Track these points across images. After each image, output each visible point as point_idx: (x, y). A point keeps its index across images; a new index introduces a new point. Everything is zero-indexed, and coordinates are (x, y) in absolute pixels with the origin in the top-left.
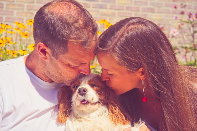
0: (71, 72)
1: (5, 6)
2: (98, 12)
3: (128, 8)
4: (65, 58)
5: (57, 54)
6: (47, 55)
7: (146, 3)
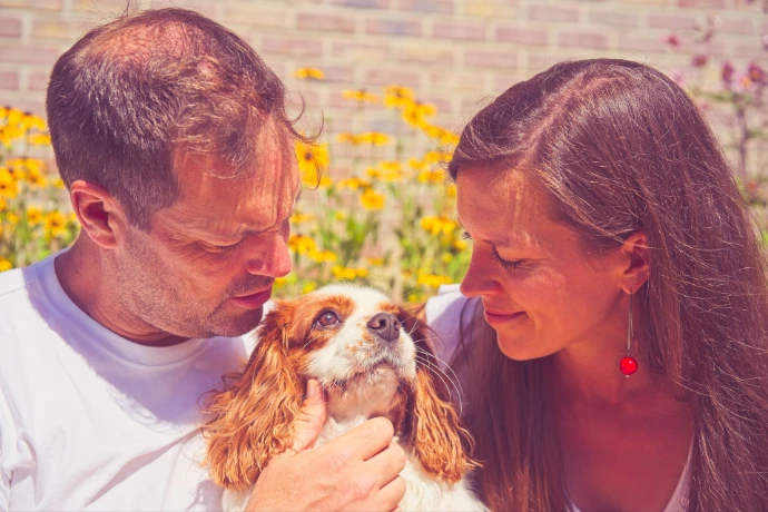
0: (211, 273)
1: (27, 29)
2: (386, 49)
3: (503, 35)
4: (180, 221)
5: (143, 210)
6: (112, 225)
7: (573, 16)
